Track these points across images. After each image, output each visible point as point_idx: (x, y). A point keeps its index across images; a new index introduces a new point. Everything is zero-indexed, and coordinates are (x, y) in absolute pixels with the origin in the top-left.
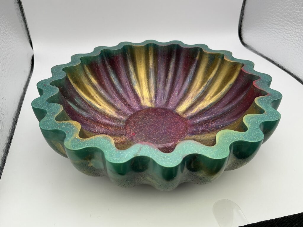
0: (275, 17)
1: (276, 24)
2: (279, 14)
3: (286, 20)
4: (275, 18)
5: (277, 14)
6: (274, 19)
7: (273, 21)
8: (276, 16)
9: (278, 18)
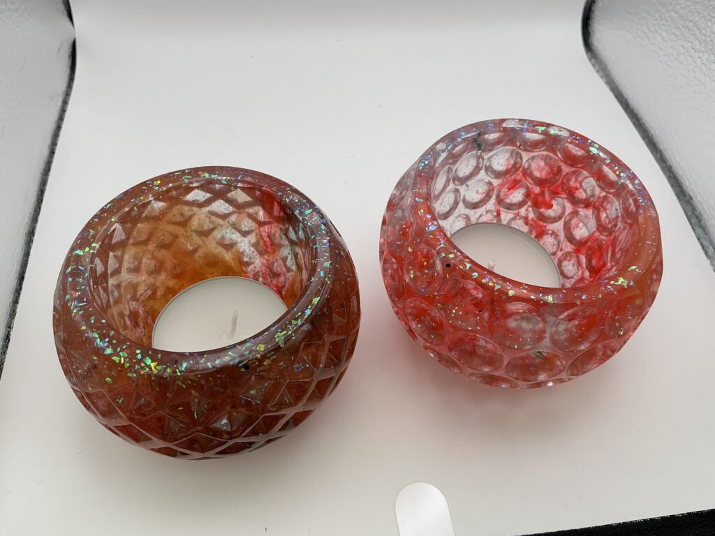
0: (667, 21)
1: (663, 38)
2: (676, 16)
3: (688, 39)
4: (665, 23)
5: (673, 14)
6: (663, 25)
7: (660, 28)
8: (668, 19)
9: (673, 26)
